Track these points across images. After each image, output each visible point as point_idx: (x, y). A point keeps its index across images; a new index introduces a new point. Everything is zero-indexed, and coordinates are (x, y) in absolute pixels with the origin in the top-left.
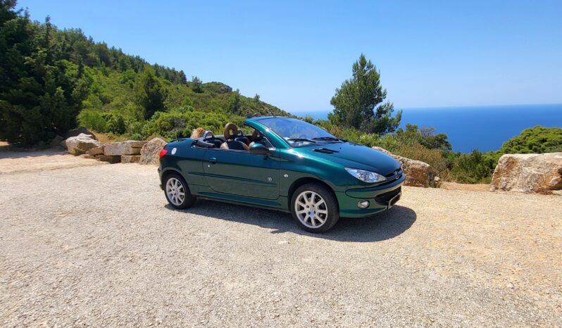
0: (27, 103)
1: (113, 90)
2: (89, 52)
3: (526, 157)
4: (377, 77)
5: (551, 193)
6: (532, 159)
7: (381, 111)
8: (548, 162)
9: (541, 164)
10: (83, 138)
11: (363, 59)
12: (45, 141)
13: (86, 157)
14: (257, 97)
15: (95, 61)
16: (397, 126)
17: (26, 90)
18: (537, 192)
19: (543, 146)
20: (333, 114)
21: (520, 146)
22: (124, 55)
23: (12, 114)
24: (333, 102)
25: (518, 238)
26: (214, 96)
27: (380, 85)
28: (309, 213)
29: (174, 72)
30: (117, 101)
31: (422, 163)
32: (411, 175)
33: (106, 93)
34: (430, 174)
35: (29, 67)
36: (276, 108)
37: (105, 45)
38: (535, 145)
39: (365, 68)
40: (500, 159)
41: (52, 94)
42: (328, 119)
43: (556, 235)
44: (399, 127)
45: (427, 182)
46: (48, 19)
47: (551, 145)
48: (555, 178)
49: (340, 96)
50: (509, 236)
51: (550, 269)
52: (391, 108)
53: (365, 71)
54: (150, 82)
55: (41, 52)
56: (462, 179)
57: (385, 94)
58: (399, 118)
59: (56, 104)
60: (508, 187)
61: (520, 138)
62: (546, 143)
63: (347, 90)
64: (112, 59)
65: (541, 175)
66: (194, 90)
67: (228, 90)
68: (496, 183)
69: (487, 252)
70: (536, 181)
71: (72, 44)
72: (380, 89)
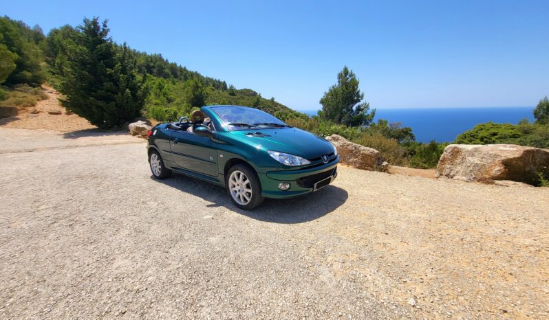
0: (107, 99)
1: (177, 93)
2: (165, 69)
3: (470, 147)
4: (357, 84)
5: (493, 183)
6: (476, 150)
7: (359, 109)
8: (491, 153)
9: (485, 154)
10: (140, 124)
11: (346, 69)
12: (119, 125)
13: (139, 137)
14: (273, 99)
15: (168, 75)
16: (371, 120)
17: (108, 91)
18: (479, 181)
19: (493, 138)
20: (322, 110)
21: (471, 139)
22: (187, 71)
23: (98, 107)
24: (322, 102)
25: (442, 232)
26: (243, 98)
27: (358, 90)
28: (239, 191)
29: (219, 82)
30: (178, 100)
31: (372, 149)
32: (361, 159)
33: (172, 96)
34: (379, 159)
35: (110, 75)
36: (286, 107)
37: (175, 64)
38: (486, 138)
39: (348, 76)
40: (446, 148)
41: (123, 94)
42: (317, 115)
43: (489, 232)
44: (373, 121)
45: (375, 166)
46: (125, 44)
47: (501, 138)
48: (498, 168)
49: (327, 97)
50: (433, 229)
51: (471, 281)
52: (367, 107)
53: (348, 79)
54: (196, 87)
55: (118, 66)
56: (415, 164)
57: (362, 96)
58: (373, 114)
59: (125, 101)
60: (451, 174)
61: (472, 131)
62: (496, 137)
63: (333, 93)
64: (179, 73)
65: (484, 165)
66: (230, 94)
67: (254, 94)
68: (441, 170)
69: (401, 248)
70: (479, 170)
71: (154, 64)
72: (359, 92)
